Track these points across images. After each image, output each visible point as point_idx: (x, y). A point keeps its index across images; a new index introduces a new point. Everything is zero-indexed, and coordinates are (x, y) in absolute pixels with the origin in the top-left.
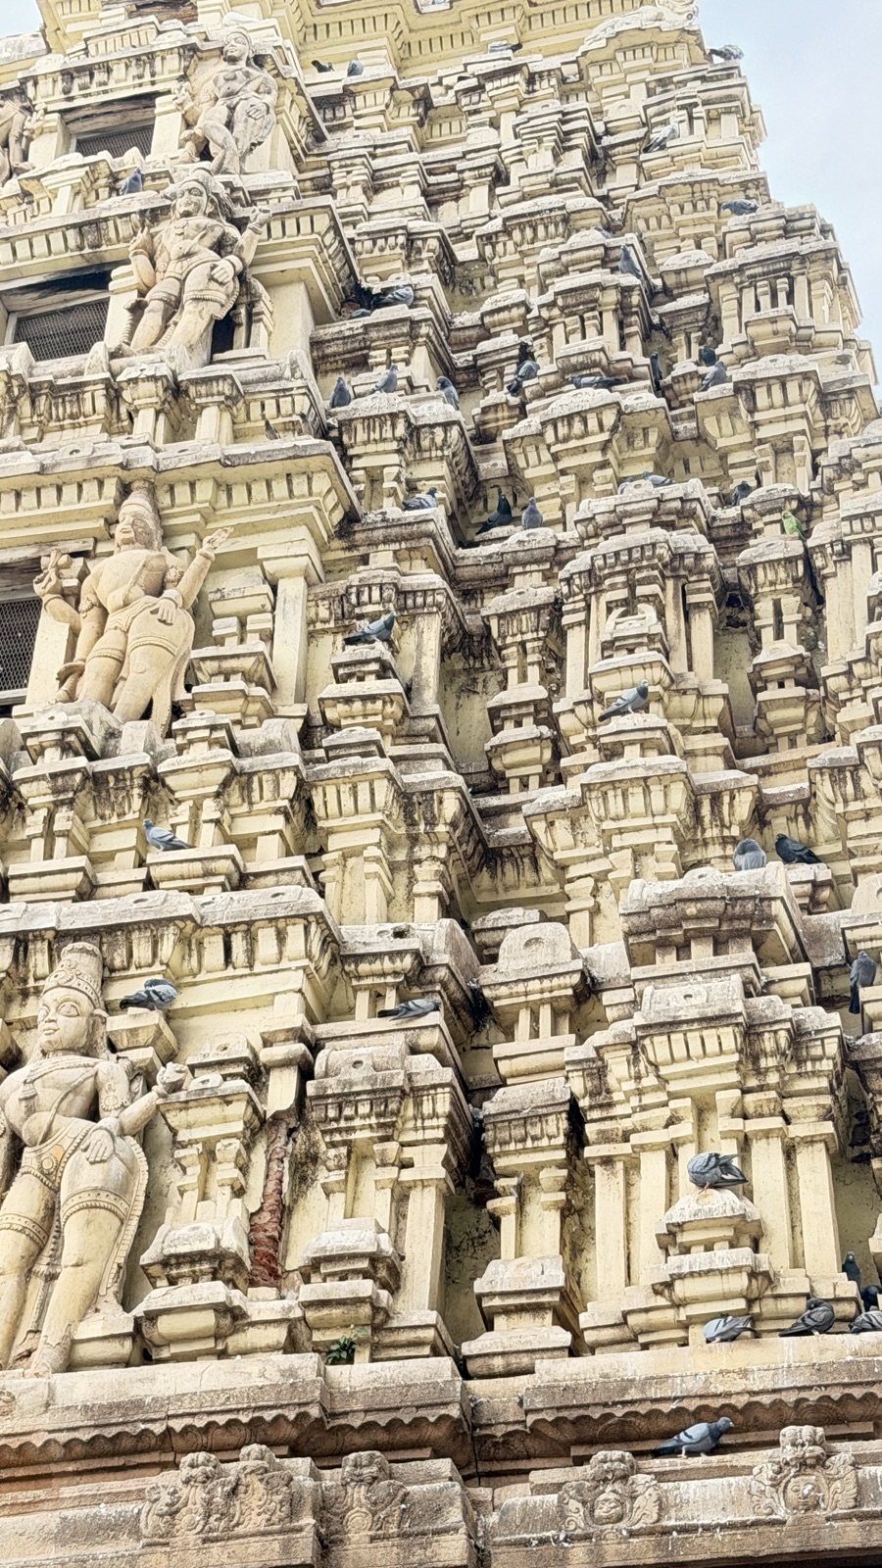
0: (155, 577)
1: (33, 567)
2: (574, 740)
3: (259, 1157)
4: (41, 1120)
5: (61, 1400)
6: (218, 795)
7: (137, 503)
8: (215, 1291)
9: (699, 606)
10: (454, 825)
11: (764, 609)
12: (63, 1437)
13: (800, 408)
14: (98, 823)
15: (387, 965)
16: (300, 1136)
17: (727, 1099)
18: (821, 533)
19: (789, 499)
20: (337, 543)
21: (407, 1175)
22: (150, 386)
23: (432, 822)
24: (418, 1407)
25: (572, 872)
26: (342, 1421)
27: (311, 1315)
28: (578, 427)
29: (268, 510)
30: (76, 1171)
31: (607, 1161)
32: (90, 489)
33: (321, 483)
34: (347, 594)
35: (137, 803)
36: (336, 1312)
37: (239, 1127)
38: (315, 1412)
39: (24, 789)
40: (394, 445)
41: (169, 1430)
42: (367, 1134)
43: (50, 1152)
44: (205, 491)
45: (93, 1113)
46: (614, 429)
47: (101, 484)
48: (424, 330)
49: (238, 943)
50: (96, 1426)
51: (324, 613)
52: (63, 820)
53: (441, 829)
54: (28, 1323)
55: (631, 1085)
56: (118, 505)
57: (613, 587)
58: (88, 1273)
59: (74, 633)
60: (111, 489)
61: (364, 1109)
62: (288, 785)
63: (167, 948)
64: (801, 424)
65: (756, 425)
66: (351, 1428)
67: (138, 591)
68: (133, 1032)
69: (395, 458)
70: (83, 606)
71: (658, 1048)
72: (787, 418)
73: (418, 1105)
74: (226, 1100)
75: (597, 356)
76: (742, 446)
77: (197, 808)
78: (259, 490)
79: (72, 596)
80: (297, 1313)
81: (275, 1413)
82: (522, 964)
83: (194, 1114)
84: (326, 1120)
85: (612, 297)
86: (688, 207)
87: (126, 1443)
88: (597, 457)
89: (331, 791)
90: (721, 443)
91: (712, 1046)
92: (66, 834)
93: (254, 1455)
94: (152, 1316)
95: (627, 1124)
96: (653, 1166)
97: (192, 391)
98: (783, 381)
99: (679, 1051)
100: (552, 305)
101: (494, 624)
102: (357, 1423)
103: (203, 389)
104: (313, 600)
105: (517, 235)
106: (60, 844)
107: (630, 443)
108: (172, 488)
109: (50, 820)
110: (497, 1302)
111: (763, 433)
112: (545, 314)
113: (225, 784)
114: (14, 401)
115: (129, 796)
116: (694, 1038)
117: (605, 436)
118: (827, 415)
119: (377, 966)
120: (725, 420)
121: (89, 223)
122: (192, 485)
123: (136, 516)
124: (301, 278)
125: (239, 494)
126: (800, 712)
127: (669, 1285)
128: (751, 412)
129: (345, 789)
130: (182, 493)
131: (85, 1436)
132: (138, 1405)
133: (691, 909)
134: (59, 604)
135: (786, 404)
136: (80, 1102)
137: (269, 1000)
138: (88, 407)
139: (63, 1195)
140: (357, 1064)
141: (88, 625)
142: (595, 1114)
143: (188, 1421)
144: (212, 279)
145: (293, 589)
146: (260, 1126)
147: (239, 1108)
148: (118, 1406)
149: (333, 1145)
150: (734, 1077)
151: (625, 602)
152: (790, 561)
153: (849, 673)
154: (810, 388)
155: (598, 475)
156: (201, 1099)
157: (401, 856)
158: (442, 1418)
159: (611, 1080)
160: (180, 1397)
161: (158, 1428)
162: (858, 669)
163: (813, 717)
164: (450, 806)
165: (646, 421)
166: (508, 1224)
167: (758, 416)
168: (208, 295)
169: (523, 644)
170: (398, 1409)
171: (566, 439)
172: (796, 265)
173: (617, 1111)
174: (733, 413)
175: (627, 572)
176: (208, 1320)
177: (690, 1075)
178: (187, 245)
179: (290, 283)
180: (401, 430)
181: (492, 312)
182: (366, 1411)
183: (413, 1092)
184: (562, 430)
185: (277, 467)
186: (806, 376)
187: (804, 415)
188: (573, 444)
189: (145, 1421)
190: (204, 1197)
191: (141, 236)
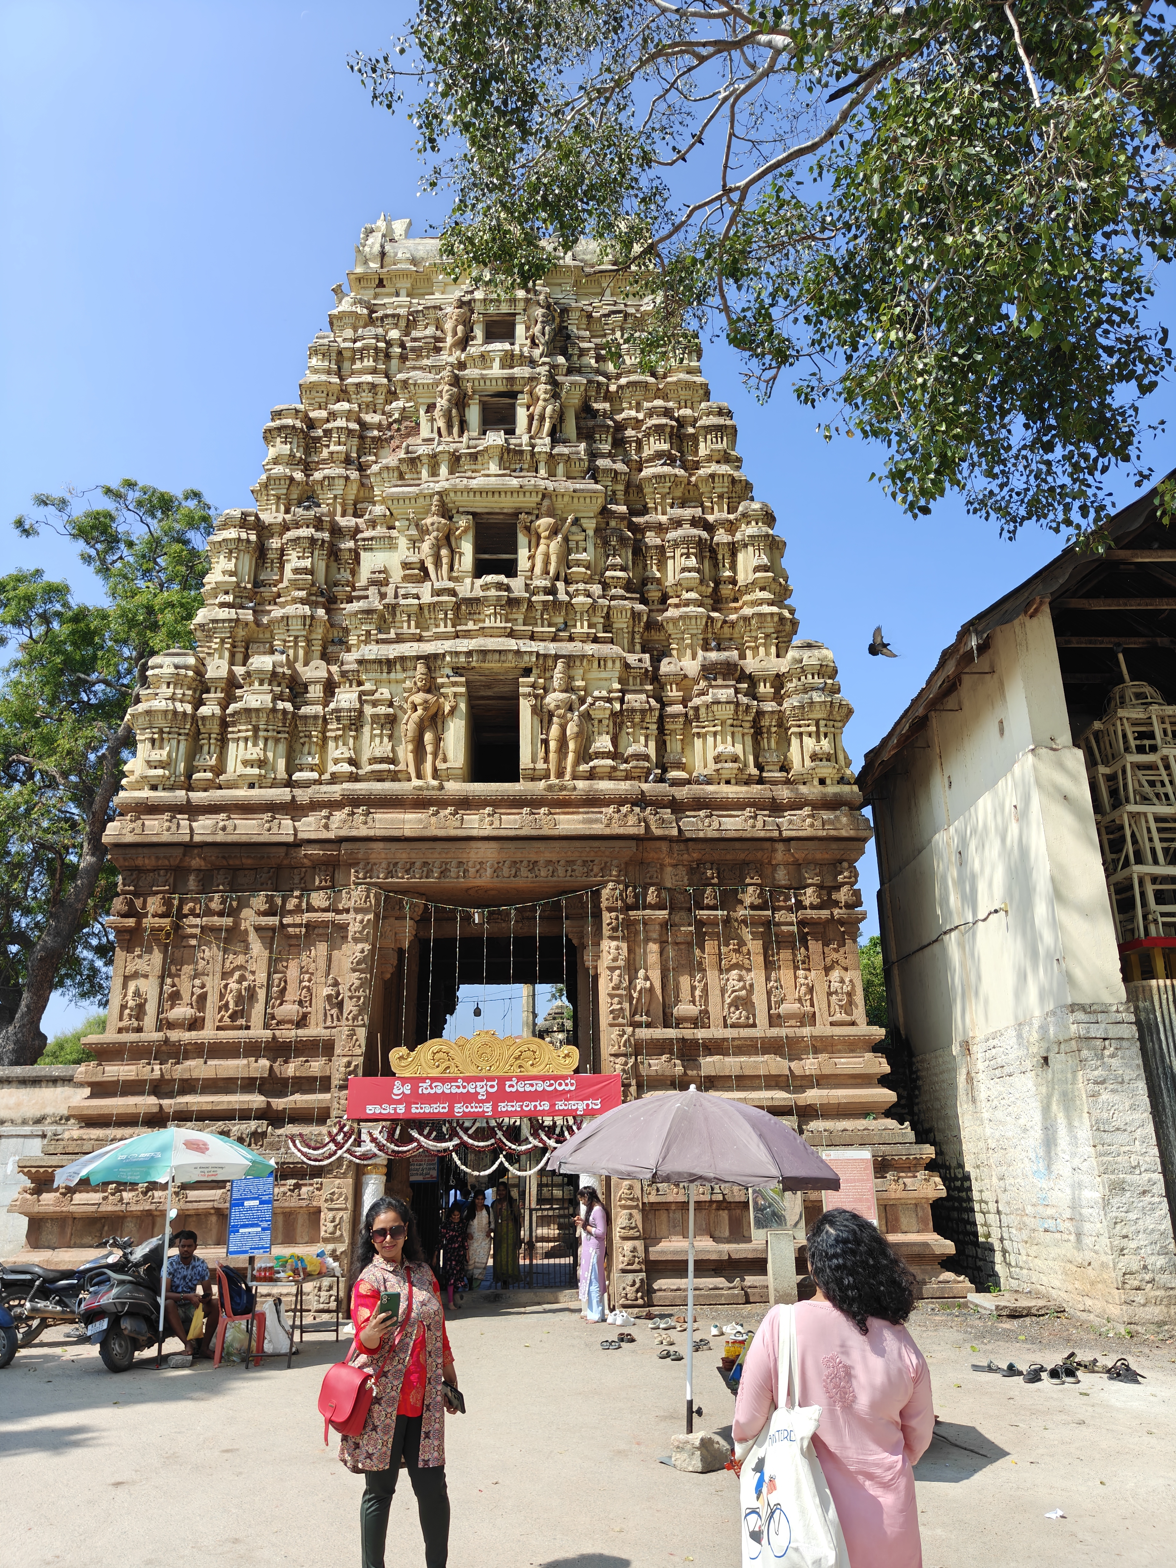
0: (555, 529)
1: (516, 517)
3: (611, 723)
4: (560, 711)
7: (546, 503)
8: (610, 762)
12: (580, 797)
15: (638, 671)
16: (620, 718)
18: (738, 536)
21: (648, 732)
23: (640, 621)
24: (659, 795)
25: (672, 636)
26: (645, 798)
27: (632, 770)
28: (663, 480)
29: (584, 507)
30: (572, 728)
31: (698, 733)
32: (534, 495)
33: (600, 500)
36: (639, 770)
37: (608, 716)
38: (639, 796)
39: (535, 604)
40: (610, 479)
41: (605, 798)
42: (638, 720)
43: (564, 721)
44: (566, 499)
45: (572, 710)
49: (602, 663)
50: (586, 795)
51: (599, 541)
53: (642, 624)
54: (562, 766)
55: (705, 715)
57: (683, 548)
58: (576, 754)
59: (531, 543)
61: (638, 713)
64: (727, 490)
66: (648, 800)
67: (551, 534)
70: (533, 533)
73: (650, 712)
74: (605, 709)
77: (581, 615)
78: (582, 500)
80: (629, 769)
81: (629, 796)
82: (667, 669)
83: (597, 712)
84: (628, 715)
88: (667, 490)
91: (728, 709)
93: (627, 806)
94: (595, 767)
95: (703, 725)
96: (710, 737)
99: (720, 709)
103: (559, 457)
104: (595, 537)
111: (716, 490)
112: (648, 431)
114: (503, 454)
116: (724, 707)
119: (635, 671)
121: (510, 378)
122: (563, 496)
123: (548, 506)
125: (576, 501)
127: (718, 770)
128: (713, 483)
129: (619, 611)
131: (584, 797)
132: (594, 790)
134: (525, 531)
135: (723, 482)
136: (568, 707)
137: (611, 679)
138: (524, 458)
139: (566, 731)
140: (636, 701)
141: (534, 540)
142: (695, 721)
143: (609, 796)
144: (554, 411)
145: (591, 534)
146: (611, 715)
147: (608, 711)
148: (590, 790)
149: (630, 721)
150: (732, 716)
151: (686, 554)
153: (747, 586)
156: (599, 709)
158: (666, 799)
160: (604, 790)
161: (602, 797)
162: (750, 586)
166: (668, 743)
168: (553, 416)
171: (659, 483)
173: (701, 721)
175: (687, 543)
176: (608, 769)
177: (721, 715)
178: (546, 396)
180: (613, 474)
182: (649, 796)
183: (649, 709)
184: (658, 480)
185: (588, 494)
188: (661, 485)
189: (598, 795)
190: (598, 733)
191: (528, 387)
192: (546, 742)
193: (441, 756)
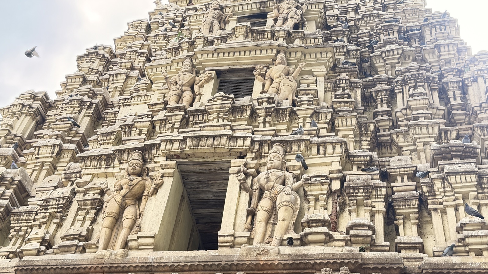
0: (287, 72)
1: (254, 69)
2: (400, 119)
3: (330, 202)
4: (271, 184)
5: (282, 253)
6: (310, 117)
7: (282, 55)
8: (325, 229)
9: (434, 90)
10: (372, 132)
11: (450, 94)
12: (283, 262)
13: (453, 52)
14: (277, 122)
15: (362, 158)
16: (341, 198)
17: (472, 195)
18: (466, 76)
19: (455, 69)
20: (331, 72)
21: (374, 209)
22: (282, 32)
23: (367, 131)
24: (390, 264)
25: (404, 149)
26: (367, 266)
27: (353, 239)
28: (391, 53)
29: (315, 61)
30: (282, 196)
31: (435, 210)
32: (269, 51)
33: (330, 55)
34: (336, 81)
35: (288, 118)
36: (361, 239)
37: (326, 192)
38: (360, 261)
39: (258, 111)
40: (343, 53)
41: (315, 263)
42: (362, 198)
43: (274, 192)
44: (299, 55)
45: (284, 183)
46: (401, 54)
47: (272, 50)
48: (346, 33)
49: (321, 149)
50: (293, 260)
51: (329, 86)
52: (268, 119)
53: (369, 133)
54: (268, 234)
55: (442, 190)
56: (276, 56)
57: (411, 83)
58: (286, 223)
59: (264, 85)
60: (275, 51)
61: (361, 191)
62: (329, 116)
63: (302, 147)
64: (453, 56)
65: (440, 56)
66: (370, 268)
67: (282, 74)
68: (294, 166)
69: (343, 57)
70: (267, 78)
71: (452, 179)
72: (449, 54)
73: (376, 191)
74: (322, 184)
75: (395, 39)
76: (435, 61)
77: (304, 120)
78: (313, 56)
79: (264, 76)
80: (349, 238)
81: (348, 261)
82: (397, 164)
83: (313, 187)
84: (350, 193)
85: (397, 28)
86: (411, 15)
87: (302, 266)
88: (397, 61)
89: (340, 120)
90: (429, 60)
91: (468, 179)
92: (269, 123)
93: (345, 269)
94: (306, 235)
95: (441, 200)
96: (451, 211)
97: (293, 35)
98: (448, 45)
99: (458, 180)
100: (380, 29)
101: (374, 93)
102: (372, 267)
103: (296, 34)
104: (326, 83)
105: (365, 19)
106: (268, 125)
107: (405, 59)
108: (290, 53)
109: (264, 119)
110: (402, 245)
111: (442, 57)
112: (378, 31)
113: (312, 114)
114: (247, 33)
115: (285, 116)
116: (463, 177)
117: (399, 56)
118: (459, 55)
119: (359, 159)
120: (431, 55)
121: (263, 2)
122: (296, 53)
123: (282, 57)
124: (314, 19)
125: (308, 56)
126: (464, 117)
127: (464, 239)
128: (439, 52)
129: (344, 120)
130: (293, 55)
131: (290, 262)
132: (306, 255)
133: (454, 149)
134: (260, 77)
135: (449, 51)
136: (281, 181)
137: (330, 164)
138: (266, 36)
139: (278, 203)
140: (359, 179)
141: (267, 83)
142: (430, 198)
143: (321, 261)
144: (296, 14)
145: (321, 79)
146: (330, 193)
147: (326, 187)
148: (300, 255)
149: (351, 200)
150: (475, 189)
151: (414, 86)
152: (458, 82)
153: (481, 106)
154: (455, 48)
155: (396, 65)
156: (315, 183)
157: (358, 139)
158: (398, 268)
159: (436, 188)
160: (318, 254)
161: (312, 262)
162: (483, 105)
163: (467, 119)
164: (372, 127)
165: (409, 53)
166: (401, 228)
167: (441, 53)
168: (295, 17)
169: (382, 99)
170: (384, 264)
171: (388, 56)
172: (446, 23)
173: (437, 197)
174: (433, 53)
175: (414, 80)
176: (322, 237)
177: (461, 187)
178: (289, 6)
179: (312, 20)
180: (345, 50)
181: (361, 34)
182: (374, 264)
183: (375, 188)
184: (387, 54)
185: (319, 50)
186: (454, 44)
187: (454, 54)
188: (390, 57)
189: (308, 260)
190: (315, 209)
191: (276, 5)
192: (252, 214)
193: (135, 229)
